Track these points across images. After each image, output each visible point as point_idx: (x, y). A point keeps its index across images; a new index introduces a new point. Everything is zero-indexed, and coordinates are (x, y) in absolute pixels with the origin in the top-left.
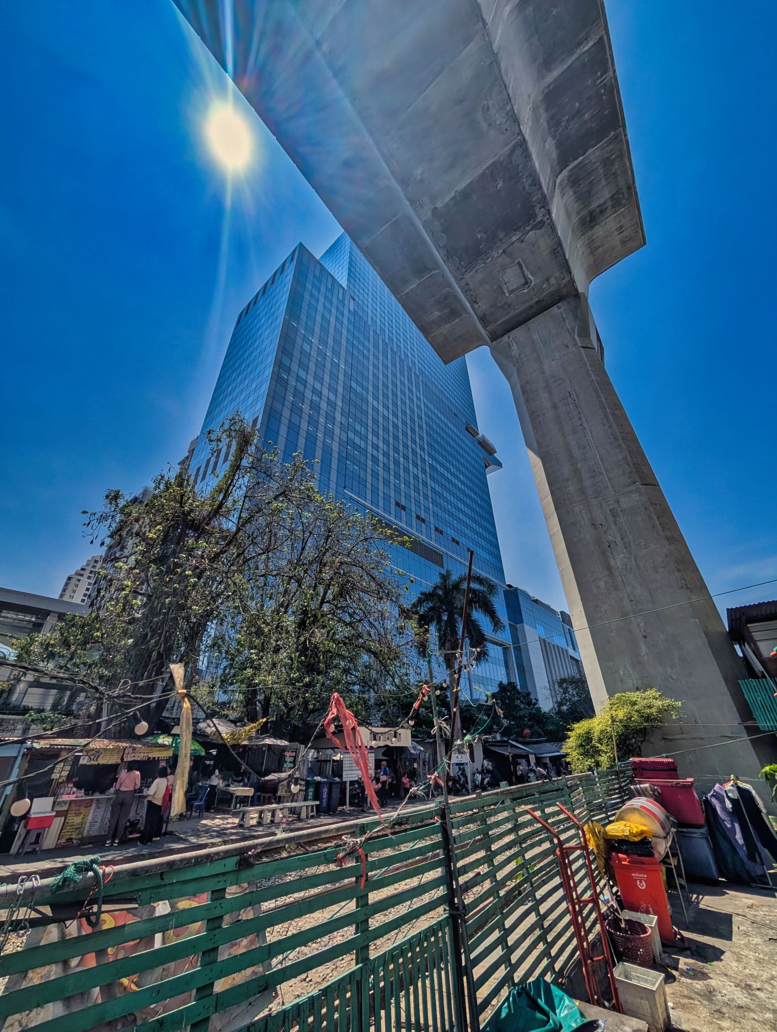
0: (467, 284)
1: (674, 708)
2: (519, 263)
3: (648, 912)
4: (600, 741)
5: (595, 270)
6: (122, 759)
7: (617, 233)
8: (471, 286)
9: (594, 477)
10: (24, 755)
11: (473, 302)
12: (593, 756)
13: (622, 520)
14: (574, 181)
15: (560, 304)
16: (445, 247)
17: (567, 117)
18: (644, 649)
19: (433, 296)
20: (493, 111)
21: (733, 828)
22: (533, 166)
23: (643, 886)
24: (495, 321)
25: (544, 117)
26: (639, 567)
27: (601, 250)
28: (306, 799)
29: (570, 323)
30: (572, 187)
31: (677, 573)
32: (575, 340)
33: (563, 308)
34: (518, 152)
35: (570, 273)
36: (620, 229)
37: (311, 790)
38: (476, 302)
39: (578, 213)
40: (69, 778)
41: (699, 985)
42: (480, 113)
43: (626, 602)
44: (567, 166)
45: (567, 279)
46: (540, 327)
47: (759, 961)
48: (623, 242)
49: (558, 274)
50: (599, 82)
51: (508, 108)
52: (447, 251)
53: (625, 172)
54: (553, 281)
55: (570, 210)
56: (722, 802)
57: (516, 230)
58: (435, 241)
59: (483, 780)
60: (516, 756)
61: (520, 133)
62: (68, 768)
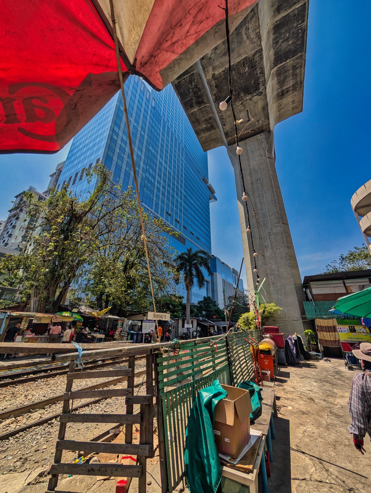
0: (222, 116)
1: (279, 310)
2: (247, 111)
3: (267, 370)
4: (252, 320)
5: (279, 119)
6: (51, 321)
7: (291, 103)
8: (224, 117)
9: (264, 217)
10: (7, 318)
11: (224, 125)
12: (248, 326)
13: (272, 237)
14: (278, 74)
15: (261, 134)
16: (215, 95)
17: (282, 40)
18: (272, 288)
19: (204, 116)
20: (250, 30)
21: (293, 349)
22: (263, 64)
23: (267, 363)
24: (231, 136)
25: (272, 37)
26: (275, 257)
27: (283, 110)
28: (127, 340)
29: (264, 145)
30: (277, 76)
31: (289, 261)
32: (265, 153)
33: (262, 136)
34: (258, 55)
35: (269, 120)
36: (293, 102)
37: (129, 336)
38: (225, 125)
39: (277, 90)
40: (28, 329)
41: (281, 388)
42: (244, 29)
43: (268, 270)
44: (277, 65)
45: (267, 122)
46: (252, 143)
47: (297, 382)
48: (293, 109)
49: (263, 119)
50: (299, 26)
51: (258, 31)
52: (216, 97)
53: (301, 75)
54: (260, 122)
55: (274, 88)
56: (291, 341)
57: (249, 94)
58: (211, 91)
59: (197, 334)
60: (210, 326)
61: (260, 45)
62: (27, 324)
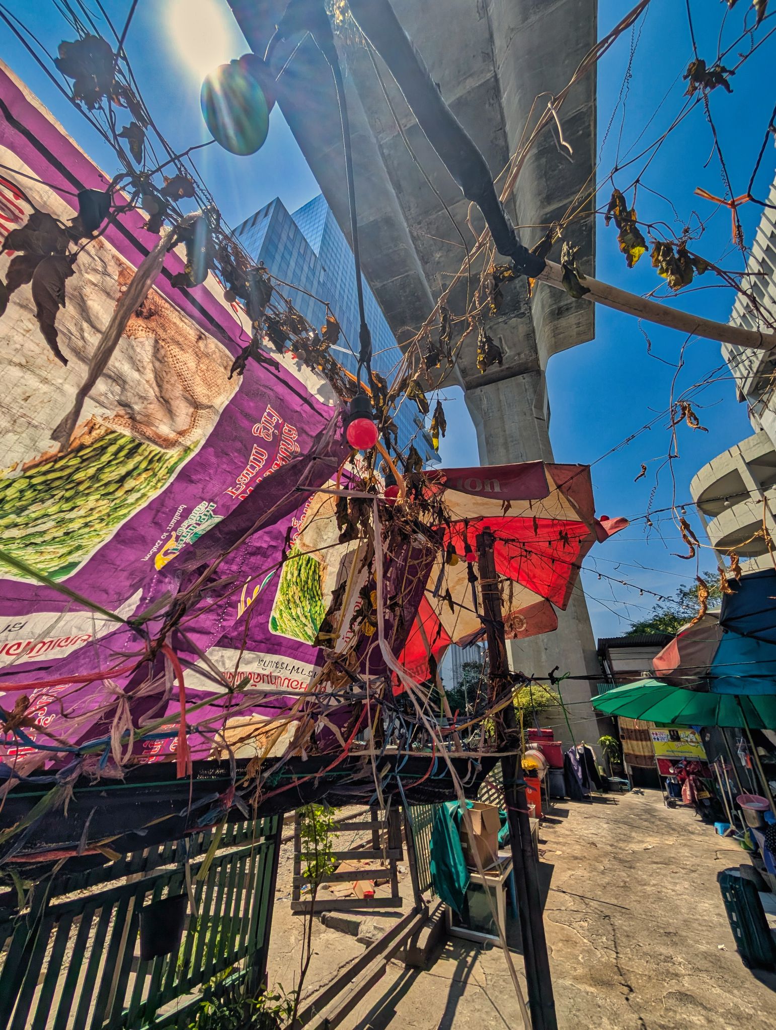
1: (556, 698)
5: (556, 348)
7: (575, 327)
15: (525, 375)
18: (544, 657)
21: (578, 770)
23: (530, 792)
24: (473, 375)
27: (561, 336)
29: (530, 395)
31: (573, 608)
32: (531, 409)
33: (527, 379)
35: (537, 352)
36: (578, 324)
38: (461, 358)
39: (550, 306)
45: (534, 357)
46: (507, 388)
47: (578, 824)
48: (578, 334)
49: (527, 352)
54: (522, 356)
55: (545, 304)
56: (575, 756)
57: (504, 314)
